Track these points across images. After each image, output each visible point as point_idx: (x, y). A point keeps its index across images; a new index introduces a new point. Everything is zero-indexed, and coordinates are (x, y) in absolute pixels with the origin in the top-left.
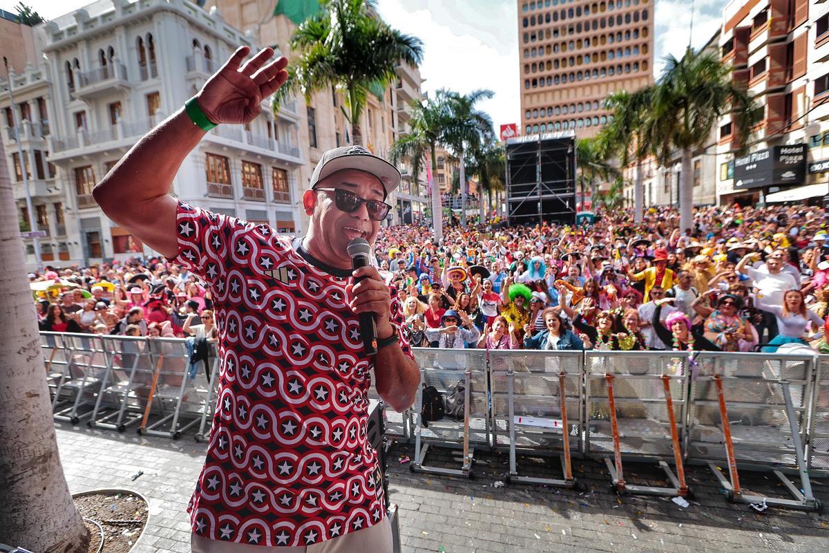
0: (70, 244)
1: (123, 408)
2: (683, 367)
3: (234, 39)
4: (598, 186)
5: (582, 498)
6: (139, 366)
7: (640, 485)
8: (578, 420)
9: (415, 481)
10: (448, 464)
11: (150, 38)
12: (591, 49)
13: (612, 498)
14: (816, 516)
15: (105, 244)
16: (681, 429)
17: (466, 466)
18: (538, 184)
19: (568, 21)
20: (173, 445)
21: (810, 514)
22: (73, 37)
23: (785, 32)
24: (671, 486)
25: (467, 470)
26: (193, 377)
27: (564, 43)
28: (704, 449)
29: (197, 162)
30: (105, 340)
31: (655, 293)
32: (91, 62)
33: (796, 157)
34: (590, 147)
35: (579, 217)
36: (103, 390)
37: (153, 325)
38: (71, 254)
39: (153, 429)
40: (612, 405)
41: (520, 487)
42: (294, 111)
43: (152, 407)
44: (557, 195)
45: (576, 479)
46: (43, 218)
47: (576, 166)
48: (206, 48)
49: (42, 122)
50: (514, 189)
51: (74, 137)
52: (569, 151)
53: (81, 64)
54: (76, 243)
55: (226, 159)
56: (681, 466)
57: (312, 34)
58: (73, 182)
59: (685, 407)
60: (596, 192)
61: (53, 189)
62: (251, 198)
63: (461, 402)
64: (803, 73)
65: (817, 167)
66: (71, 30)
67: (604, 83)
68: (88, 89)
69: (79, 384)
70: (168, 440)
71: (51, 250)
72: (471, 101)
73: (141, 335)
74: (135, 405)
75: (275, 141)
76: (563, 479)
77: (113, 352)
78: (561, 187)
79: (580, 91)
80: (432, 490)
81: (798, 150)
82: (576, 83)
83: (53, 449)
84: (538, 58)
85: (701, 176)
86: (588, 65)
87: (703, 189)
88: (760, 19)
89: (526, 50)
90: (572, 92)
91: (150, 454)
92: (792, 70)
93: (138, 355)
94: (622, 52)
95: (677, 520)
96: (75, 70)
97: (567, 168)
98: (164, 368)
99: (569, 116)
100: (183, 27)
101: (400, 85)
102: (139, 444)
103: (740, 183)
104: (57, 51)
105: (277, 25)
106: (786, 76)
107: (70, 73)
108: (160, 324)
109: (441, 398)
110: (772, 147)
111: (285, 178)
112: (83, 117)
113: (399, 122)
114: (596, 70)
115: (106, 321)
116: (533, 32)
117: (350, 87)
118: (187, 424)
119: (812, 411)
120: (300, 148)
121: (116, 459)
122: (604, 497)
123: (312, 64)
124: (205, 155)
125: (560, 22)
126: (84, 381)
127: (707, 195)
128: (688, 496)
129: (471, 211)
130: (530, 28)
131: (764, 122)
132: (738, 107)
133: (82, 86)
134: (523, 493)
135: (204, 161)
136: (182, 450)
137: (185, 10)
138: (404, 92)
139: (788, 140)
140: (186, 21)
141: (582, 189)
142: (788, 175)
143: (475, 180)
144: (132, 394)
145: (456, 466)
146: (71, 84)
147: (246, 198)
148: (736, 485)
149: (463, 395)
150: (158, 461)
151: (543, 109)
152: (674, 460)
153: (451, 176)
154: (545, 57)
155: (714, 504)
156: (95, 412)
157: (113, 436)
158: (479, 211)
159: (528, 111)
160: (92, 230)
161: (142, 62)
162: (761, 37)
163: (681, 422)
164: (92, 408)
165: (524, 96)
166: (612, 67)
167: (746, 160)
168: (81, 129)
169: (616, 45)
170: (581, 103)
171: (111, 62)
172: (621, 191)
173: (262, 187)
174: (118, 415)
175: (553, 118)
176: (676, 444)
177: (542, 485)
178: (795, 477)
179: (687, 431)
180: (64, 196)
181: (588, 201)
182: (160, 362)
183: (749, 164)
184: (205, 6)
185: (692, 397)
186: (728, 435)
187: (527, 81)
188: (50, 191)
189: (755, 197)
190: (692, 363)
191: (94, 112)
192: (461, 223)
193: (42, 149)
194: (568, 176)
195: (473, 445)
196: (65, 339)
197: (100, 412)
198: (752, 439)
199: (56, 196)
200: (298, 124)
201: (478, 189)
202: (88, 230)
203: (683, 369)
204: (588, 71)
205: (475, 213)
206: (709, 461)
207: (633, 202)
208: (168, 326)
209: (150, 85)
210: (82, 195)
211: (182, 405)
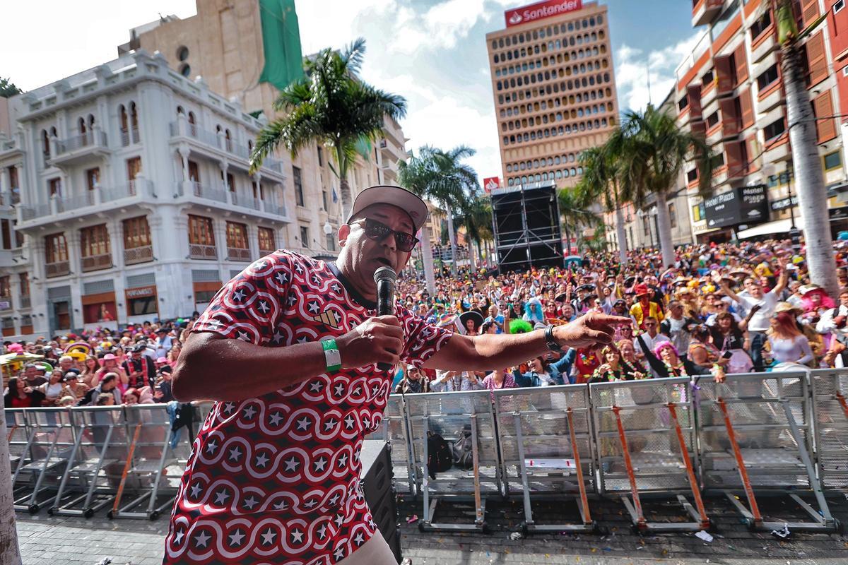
0: (34, 316)
1: (91, 490)
2: (686, 393)
3: (219, 105)
4: (582, 231)
5: (604, 541)
6: (112, 440)
7: (661, 522)
8: (591, 458)
9: (425, 541)
10: (460, 520)
11: (133, 106)
12: (562, 108)
13: (634, 539)
14: (837, 537)
15: (75, 313)
16: (693, 458)
17: (479, 519)
18: (525, 231)
19: (538, 84)
20: (150, 527)
21: (832, 535)
22: (52, 106)
23: (730, 88)
24: (692, 520)
25: (481, 524)
26: (175, 446)
27: (536, 104)
28: (718, 478)
29: (179, 224)
30: (74, 413)
31: (648, 324)
32: (70, 130)
33: (758, 197)
34: (571, 196)
35: (567, 261)
36: (69, 470)
37: (130, 391)
38: (35, 328)
39: (127, 511)
40: (622, 438)
41: (538, 537)
42: (280, 171)
43: (126, 486)
44: (544, 241)
45: (595, 522)
46: (6, 290)
47: (559, 213)
48: (191, 114)
49: (12, 190)
50: (502, 238)
51: (47, 203)
52: (551, 200)
53: (58, 131)
54: (41, 315)
55: (210, 220)
56: (699, 497)
57: (298, 97)
58: (42, 250)
59: (694, 434)
60: (580, 237)
61: (19, 259)
62: (235, 258)
63: (469, 448)
64: (751, 123)
65: (778, 205)
66: (50, 100)
67: (577, 137)
68: (66, 156)
69: (41, 466)
70: (144, 522)
71: (12, 324)
72: (454, 157)
73: (115, 404)
74: (105, 485)
75: (260, 200)
76: (581, 523)
77: (83, 426)
78: (546, 234)
79: (555, 145)
80: (445, 549)
81: (758, 190)
82: (551, 138)
83: (12, 536)
84: (514, 117)
85: (676, 218)
86: (559, 122)
87: (680, 230)
88: (707, 78)
89: (502, 110)
90: (548, 146)
91: (124, 539)
92: (741, 121)
93: (111, 426)
94: (590, 110)
95: (704, 555)
96: (52, 138)
97: (551, 216)
98: (141, 439)
99: (548, 168)
100: (168, 95)
101: (384, 145)
102: (109, 529)
103: (712, 223)
104: (33, 121)
105: (262, 92)
106: (737, 126)
107: (46, 141)
108: (139, 390)
109: (447, 447)
110: (735, 188)
111: (272, 237)
112: (57, 184)
113: (385, 179)
114: (568, 126)
115: (75, 393)
116: (507, 94)
117: (337, 144)
118: (167, 501)
119: (815, 428)
120: (286, 207)
121: (83, 549)
122: (626, 539)
123: (299, 122)
124: (187, 217)
125: (531, 85)
126: (48, 462)
127: (684, 235)
128: (711, 529)
129: (462, 261)
130: (504, 91)
131: (725, 166)
132: (699, 155)
133: (58, 153)
134: (542, 543)
135: (186, 222)
136: (160, 532)
137: (169, 80)
138: (388, 151)
139: (748, 181)
140: (170, 90)
141: (567, 236)
142: (754, 213)
143: (463, 230)
144: (102, 473)
145: (469, 520)
146: (47, 152)
147: (230, 258)
148: (756, 513)
149: (471, 440)
150: (132, 548)
151: (522, 162)
152: (692, 493)
153: (439, 229)
154: (520, 116)
155: (737, 535)
156: (58, 497)
157: (79, 523)
158: (469, 262)
159: (509, 165)
160: (61, 300)
161: (124, 129)
162: (710, 94)
163: (692, 451)
164: (55, 493)
165: (504, 151)
166: (583, 123)
167: (714, 202)
168: (54, 195)
169: (584, 103)
170: (557, 156)
171: (91, 129)
172: (605, 235)
173: (248, 247)
174: (85, 498)
175: (533, 170)
176: (690, 474)
177: (561, 532)
178: (811, 498)
179: (700, 460)
180: (31, 265)
181: (574, 247)
182: (137, 432)
183: (718, 205)
184: (190, 77)
185: (700, 424)
186: (740, 460)
187: (505, 138)
188: (16, 261)
189: (727, 235)
190: (695, 388)
191: (69, 179)
192: (453, 273)
193: (11, 218)
194: (552, 223)
195: (483, 497)
196: (27, 416)
197: (63, 497)
198: (763, 462)
199: (22, 266)
200: (284, 183)
201: (467, 239)
202: (55, 300)
203: (687, 396)
204: (561, 127)
205: (465, 263)
206: (726, 491)
207: (616, 244)
208: (147, 392)
209: (132, 150)
210: (51, 264)
211: (160, 479)
